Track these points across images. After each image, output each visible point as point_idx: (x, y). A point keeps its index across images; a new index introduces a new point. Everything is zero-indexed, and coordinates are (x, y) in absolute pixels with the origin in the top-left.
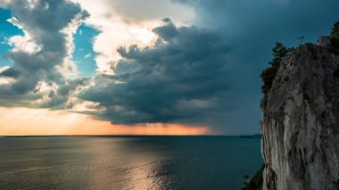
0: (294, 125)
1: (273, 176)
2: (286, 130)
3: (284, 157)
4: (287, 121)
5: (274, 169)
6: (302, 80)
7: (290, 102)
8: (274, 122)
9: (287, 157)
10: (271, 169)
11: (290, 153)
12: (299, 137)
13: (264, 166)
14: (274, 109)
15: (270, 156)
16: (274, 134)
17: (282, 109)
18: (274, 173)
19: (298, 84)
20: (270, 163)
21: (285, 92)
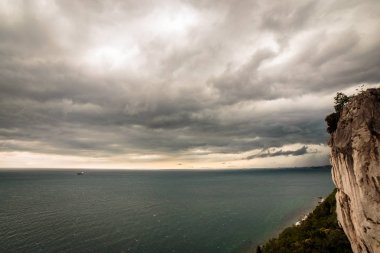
0: (363, 157)
1: (346, 198)
2: (355, 162)
3: (355, 184)
4: (355, 155)
5: (346, 192)
6: (367, 120)
7: (356, 139)
8: (342, 156)
9: (359, 184)
10: (343, 193)
11: (362, 180)
12: (370, 167)
13: (336, 190)
14: (342, 145)
15: (341, 182)
16: (344, 165)
17: (349, 144)
18: (346, 196)
19: (364, 124)
20: (342, 188)
21: (351, 131)
